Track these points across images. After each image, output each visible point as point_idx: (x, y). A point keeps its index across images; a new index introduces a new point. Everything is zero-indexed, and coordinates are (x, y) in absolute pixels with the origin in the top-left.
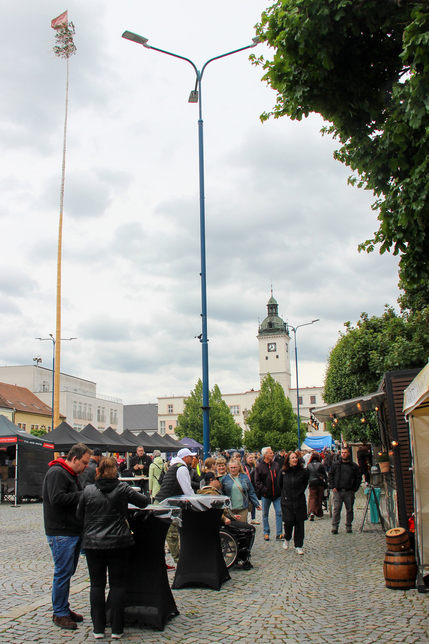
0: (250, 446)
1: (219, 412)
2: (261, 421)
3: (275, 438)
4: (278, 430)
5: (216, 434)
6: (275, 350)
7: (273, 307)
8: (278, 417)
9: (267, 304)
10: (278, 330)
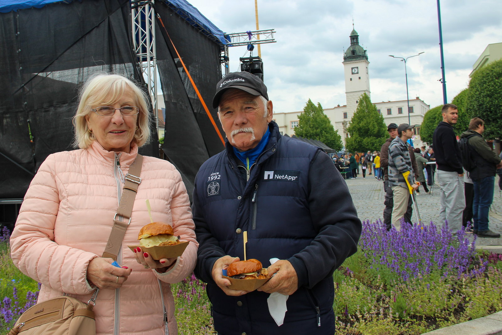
0: (351, 149)
1: (326, 124)
2: (359, 130)
3: (372, 142)
4: (375, 136)
5: (325, 141)
6: (358, 73)
7: (354, 38)
8: (373, 125)
9: (350, 35)
10: (360, 56)
